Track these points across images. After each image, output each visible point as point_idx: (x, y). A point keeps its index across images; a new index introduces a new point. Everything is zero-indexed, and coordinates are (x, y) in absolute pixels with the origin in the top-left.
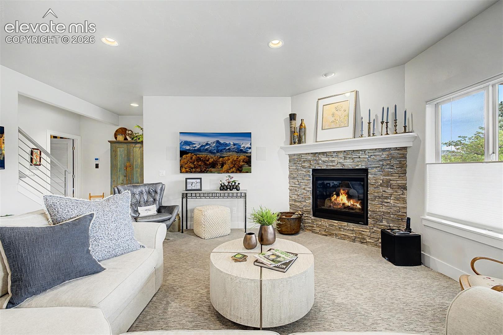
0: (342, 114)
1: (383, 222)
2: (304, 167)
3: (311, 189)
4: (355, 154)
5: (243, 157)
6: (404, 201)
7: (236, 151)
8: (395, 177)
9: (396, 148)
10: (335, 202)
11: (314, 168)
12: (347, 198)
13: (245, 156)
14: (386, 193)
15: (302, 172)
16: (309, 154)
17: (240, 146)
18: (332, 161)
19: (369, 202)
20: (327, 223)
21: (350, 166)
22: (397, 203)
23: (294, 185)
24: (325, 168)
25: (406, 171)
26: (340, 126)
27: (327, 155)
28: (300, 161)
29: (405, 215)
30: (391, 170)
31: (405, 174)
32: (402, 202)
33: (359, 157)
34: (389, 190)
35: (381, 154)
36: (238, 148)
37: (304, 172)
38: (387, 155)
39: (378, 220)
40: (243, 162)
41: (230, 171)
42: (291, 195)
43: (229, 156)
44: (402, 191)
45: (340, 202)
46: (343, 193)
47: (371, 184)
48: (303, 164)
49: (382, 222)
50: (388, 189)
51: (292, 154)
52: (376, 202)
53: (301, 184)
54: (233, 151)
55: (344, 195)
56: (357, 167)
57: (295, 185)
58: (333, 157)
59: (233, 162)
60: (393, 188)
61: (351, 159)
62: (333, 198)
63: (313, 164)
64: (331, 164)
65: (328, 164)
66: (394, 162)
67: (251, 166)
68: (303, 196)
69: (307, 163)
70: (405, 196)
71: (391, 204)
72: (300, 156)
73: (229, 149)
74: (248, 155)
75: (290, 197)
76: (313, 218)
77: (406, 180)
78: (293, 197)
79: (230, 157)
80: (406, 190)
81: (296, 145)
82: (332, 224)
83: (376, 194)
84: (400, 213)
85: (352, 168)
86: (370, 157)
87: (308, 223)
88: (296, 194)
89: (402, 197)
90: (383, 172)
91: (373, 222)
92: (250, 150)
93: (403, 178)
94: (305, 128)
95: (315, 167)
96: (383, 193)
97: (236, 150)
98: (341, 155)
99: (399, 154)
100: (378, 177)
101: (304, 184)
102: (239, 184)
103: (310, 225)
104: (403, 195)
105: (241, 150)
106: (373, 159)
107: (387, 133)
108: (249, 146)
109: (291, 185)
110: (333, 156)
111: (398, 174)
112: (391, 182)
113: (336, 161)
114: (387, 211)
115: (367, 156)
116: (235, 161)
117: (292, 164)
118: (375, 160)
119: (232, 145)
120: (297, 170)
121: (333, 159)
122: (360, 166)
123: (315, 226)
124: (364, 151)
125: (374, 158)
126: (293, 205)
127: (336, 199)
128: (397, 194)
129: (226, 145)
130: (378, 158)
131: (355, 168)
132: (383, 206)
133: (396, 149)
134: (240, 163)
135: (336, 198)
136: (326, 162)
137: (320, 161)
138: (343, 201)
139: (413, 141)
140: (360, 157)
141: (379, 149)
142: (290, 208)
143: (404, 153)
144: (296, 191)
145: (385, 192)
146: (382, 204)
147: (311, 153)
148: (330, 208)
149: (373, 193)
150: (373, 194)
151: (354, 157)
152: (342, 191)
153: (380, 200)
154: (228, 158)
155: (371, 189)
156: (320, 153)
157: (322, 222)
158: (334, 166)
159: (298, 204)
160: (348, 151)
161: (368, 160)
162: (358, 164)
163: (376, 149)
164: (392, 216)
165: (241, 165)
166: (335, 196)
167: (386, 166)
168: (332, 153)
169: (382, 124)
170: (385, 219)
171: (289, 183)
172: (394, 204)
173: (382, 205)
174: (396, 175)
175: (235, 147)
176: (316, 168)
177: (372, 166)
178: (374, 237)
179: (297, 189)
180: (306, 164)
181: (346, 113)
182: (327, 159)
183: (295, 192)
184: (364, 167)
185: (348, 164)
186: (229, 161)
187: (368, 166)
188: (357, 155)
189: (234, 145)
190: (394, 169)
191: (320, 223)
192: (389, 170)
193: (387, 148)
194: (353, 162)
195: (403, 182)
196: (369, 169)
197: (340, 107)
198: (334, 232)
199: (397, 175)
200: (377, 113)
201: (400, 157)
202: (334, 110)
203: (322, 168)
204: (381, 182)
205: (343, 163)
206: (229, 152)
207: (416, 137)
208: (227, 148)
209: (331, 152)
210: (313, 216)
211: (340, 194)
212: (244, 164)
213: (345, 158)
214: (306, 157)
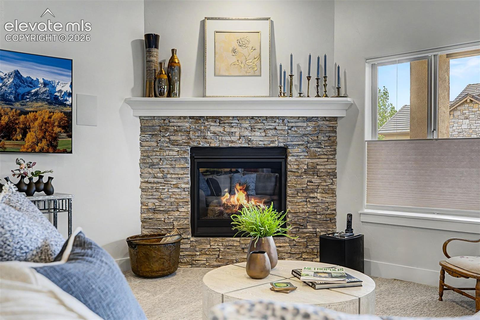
0: (250, 54)
1: (308, 227)
2: (174, 143)
3: (189, 186)
4: (268, 124)
5: (60, 114)
6: (333, 193)
7: (47, 100)
8: (323, 160)
9: (325, 117)
10: (227, 205)
11: (195, 144)
12: (245, 196)
13: (61, 112)
14: (312, 184)
15: (171, 153)
16: (185, 117)
17: (54, 87)
18: (231, 134)
19: (288, 199)
20: (221, 245)
21: (261, 143)
22: (326, 198)
23: (152, 180)
24: (217, 145)
25: (335, 150)
26: (247, 74)
27: (221, 122)
28: (167, 130)
29: (335, 213)
30: (319, 150)
31: (335, 155)
32: (331, 195)
33: (275, 129)
34: (316, 180)
35: (305, 124)
36: (51, 93)
37: (175, 153)
38: (314, 127)
39: (302, 226)
40: (59, 126)
41: (37, 147)
42: (144, 200)
43: (36, 112)
44: (332, 179)
45: (236, 203)
46: (241, 190)
47: (292, 171)
48: (172, 138)
49: (306, 228)
50: (314, 178)
51: (148, 117)
52: (299, 199)
53: (169, 176)
54: (43, 100)
55: (241, 192)
56: (272, 145)
57: (156, 180)
58: (232, 127)
59: (42, 125)
60: (321, 176)
61: (261, 131)
62: (224, 198)
63: (194, 137)
64: (228, 138)
65: (224, 138)
66: (321, 138)
67: (70, 136)
68: (173, 200)
69: (181, 136)
70: (334, 187)
71: (319, 199)
72: (167, 121)
73: (36, 93)
74: (67, 109)
75: (141, 203)
76: (192, 239)
77: (336, 164)
78: (149, 204)
79: (38, 114)
80: (336, 178)
81: (165, 99)
82: (231, 243)
83: (299, 187)
84: (329, 212)
85: (263, 145)
86: (290, 129)
87: (184, 250)
88: (156, 197)
89: (332, 188)
90: (307, 152)
91: (294, 230)
92: (71, 98)
93: (333, 160)
94: (180, 68)
95: (200, 144)
96: (308, 184)
97: (48, 98)
98: (246, 124)
99: (328, 126)
100: (302, 160)
101: (173, 176)
102: (50, 178)
103: (187, 253)
104: (332, 185)
105: (56, 98)
106: (295, 133)
107: (318, 94)
108: (69, 90)
109: (146, 180)
110: (232, 125)
111: (326, 155)
112: (318, 167)
113: (237, 134)
114: (312, 210)
115: (287, 128)
116: (46, 123)
117: (148, 138)
118: (298, 134)
119: (42, 84)
120: (160, 149)
121: (233, 130)
122: (277, 143)
123: (198, 253)
124: (283, 119)
125: (295, 131)
126: (150, 219)
127: (230, 199)
128: (325, 184)
129: (31, 83)
130: (301, 131)
131: (269, 146)
132: (308, 204)
133: (324, 119)
134: (55, 129)
135: (228, 198)
136: (220, 134)
137: (209, 132)
138: (239, 202)
139: (346, 110)
140: (277, 127)
141: (303, 117)
142: (143, 227)
143: (334, 125)
144: (158, 191)
145: (310, 182)
146: (306, 201)
147: (191, 117)
148: (221, 217)
149: (295, 185)
150: (295, 187)
151: (267, 127)
152: (238, 187)
153: (305, 195)
154: (35, 116)
155: (291, 178)
156: (207, 118)
157: (212, 243)
158: (232, 142)
159: (161, 216)
160: (258, 117)
161: (288, 134)
162: (274, 139)
163: (299, 117)
164: (319, 217)
165: (56, 134)
166: (227, 195)
167: (312, 143)
168: (231, 119)
169: (309, 80)
170: (310, 222)
171: (141, 175)
172: (322, 199)
173: (305, 203)
174: (324, 157)
175: (46, 91)
176: (201, 146)
177: (293, 143)
178: (296, 253)
179: (161, 187)
180: (180, 138)
181: (256, 53)
182: (221, 129)
183: (155, 193)
184: (282, 145)
185: (258, 139)
186: (36, 123)
187: (288, 143)
188: (271, 125)
189: (45, 84)
190: (322, 148)
191: (209, 246)
192: (317, 149)
193: (313, 117)
194: (266, 136)
195: (333, 166)
196: (289, 147)
197: (246, 41)
198: (233, 258)
199: (326, 157)
200: (301, 62)
201: (329, 131)
202: (235, 45)
203: (212, 145)
204: (305, 168)
205: (249, 137)
206: (37, 100)
207: (353, 104)
208: (33, 91)
209: (229, 117)
210: (193, 235)
211: (236, 191)
212: (60, 132)
213: (253, 129)
214: (179, 124)
